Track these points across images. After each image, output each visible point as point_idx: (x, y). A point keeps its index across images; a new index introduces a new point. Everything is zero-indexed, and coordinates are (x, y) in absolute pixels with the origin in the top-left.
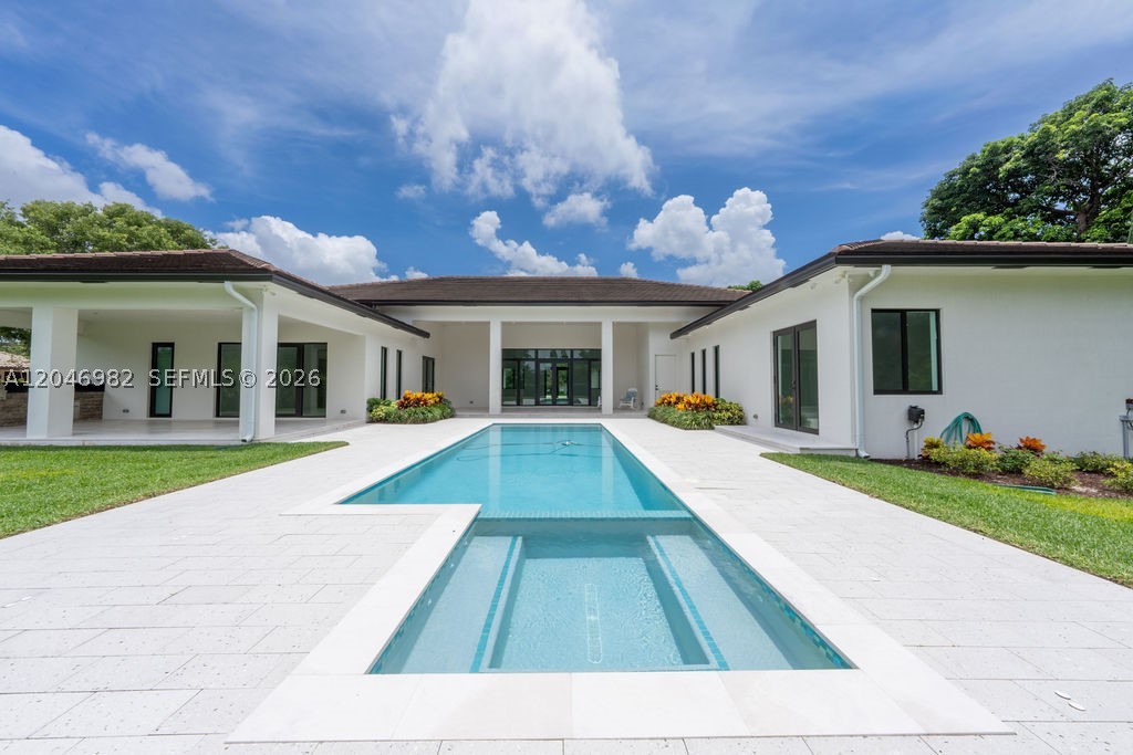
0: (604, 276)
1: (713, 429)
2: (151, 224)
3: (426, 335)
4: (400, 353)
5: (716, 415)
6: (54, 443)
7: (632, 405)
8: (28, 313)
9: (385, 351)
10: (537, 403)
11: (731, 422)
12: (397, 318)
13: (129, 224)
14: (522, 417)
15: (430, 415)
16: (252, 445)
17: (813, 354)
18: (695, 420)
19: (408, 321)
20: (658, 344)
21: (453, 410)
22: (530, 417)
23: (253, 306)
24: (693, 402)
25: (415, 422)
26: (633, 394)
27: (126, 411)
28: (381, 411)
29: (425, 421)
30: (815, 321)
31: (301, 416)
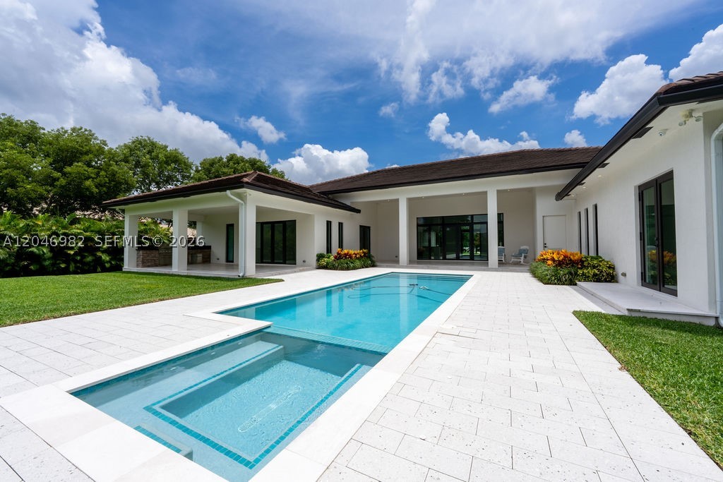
0: (546, 147)
1: (576, 284)
2: (243, 162)
3: (358, 211)
4: (341, 225)
5: (580, 272)
6: (180, 274)
7: (522, 260)
8: (171, 213)
9: (329, 224)
10: (458, 258)
11: (597, 279)
12: (342, 202)
13: (234, 164)
14: (423, 268)
15: (352, 265)
16: (243, 278)
17: (672, 208)
18: (556, 275)
19: (348, 203)
20: (545, 206)
21: (372, 261)
22: (428, 268)
23: (242, 202)
24: (556, 259)
25: (342, 269)
26: (525, 251)
27: (218, 259)
28: (324, 262)
29: (348, 269)
30: (672, 171)
31: (285, 263)
